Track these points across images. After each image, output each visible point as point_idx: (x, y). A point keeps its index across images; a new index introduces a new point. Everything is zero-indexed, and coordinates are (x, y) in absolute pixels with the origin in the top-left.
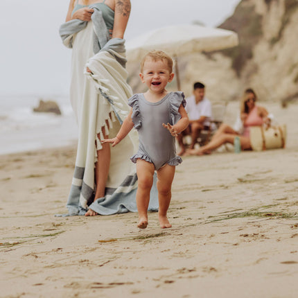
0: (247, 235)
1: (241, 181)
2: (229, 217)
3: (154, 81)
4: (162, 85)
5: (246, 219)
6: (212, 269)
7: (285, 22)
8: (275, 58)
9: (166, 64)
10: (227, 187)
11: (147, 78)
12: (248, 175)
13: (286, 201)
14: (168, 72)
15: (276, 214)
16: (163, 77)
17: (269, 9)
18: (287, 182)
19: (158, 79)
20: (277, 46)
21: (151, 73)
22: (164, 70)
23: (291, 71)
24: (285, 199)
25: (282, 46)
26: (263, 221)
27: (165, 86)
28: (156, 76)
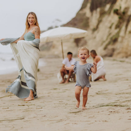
0: (111, 112)
1: (97, 94)
2: (101, 106)
3: (82, 57)
4: (85, 59)
5: (108, 107)
6: (106, 121)
7: (100, 21)
8: (95, 38)
9: (87, 52)
10: (93, 96)
11: (80, 56)
12: (99, 92)
13: (119, 101)
14: (87, 54)
15: (118, 105)
16: (86, 56)
17: (92, 15)
18: (116, 94)
19: (84, 56)
20: (96, 32)
21: (82, 54)
22: (86, 54)
23: (102, 44)
24: (119, 100)
25: (98, 32)
26: (115, 107)
27: (86, 59)
28: (83, 55)
